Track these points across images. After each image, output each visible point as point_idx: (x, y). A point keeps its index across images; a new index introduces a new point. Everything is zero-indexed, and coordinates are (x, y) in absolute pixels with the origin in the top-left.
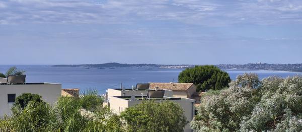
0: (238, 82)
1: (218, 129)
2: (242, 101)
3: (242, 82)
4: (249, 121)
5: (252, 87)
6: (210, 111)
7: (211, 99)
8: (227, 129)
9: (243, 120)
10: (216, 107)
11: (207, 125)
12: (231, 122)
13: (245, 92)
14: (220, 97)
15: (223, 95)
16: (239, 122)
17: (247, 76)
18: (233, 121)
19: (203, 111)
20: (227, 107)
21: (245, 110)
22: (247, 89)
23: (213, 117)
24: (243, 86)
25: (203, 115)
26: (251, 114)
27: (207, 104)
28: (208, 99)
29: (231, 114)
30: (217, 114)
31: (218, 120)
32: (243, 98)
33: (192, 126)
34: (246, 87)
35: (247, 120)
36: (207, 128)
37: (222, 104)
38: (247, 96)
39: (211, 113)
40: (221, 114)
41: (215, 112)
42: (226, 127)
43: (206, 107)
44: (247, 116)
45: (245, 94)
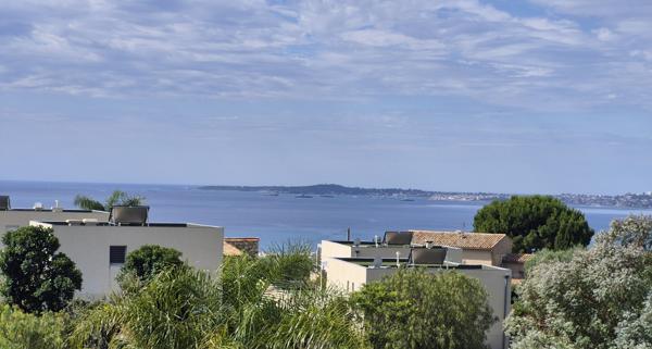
0: (613, 236)
1: (565, 337)
2: (622, 278)
3: (621, 233)
4: (636, 323)
5: (644, 246)
6: (550, 296)
7: (552, 269)
8: (586, 338)
9: (623, 319)
10: (563, 288)
11: (541, 328)
12: (596, 322)
13: (630, 258)
14: (573, 267)
15: (577, 262)
16: (615, 323)
17: (634, 221)
18: (599, 321)
19: (534, 297)
20: (587, 290)
21: (629, 296)
22: (633, 250)
23: (556, 310)
24: (625, 244)
25: (533, 305)
26: (643, 307)
27: (543, 281)
28: (544, 270)
29: (597, 305)
30: (564, 304)
31: (567, 318)
32: (624, 270)
33: (507, 328)
34: (631, 247)
35: (631, 320)
36: (540, 334)
37: (577, 281)
38: (633, 266)
39: (551, 301)
40: (574, 303)
41: (559, 300)
42: (585, 333)
43: (540, 287)
44: (632, 311)
45: (630, 262)
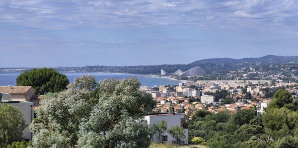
0: (76, 85)
1: (58, 132)
2: (81, 103)
3: (80, 84)
4: (87, 123)
5: (90, 89)
6: (49, 113)
7: (49, 101)
8: (67, 131)
9: (82, 121)
10: (55, 110)
11: (47, 128)
12: (70, 124)
13: (83, 94)
14: (59, 100)
15: (61, 97)
16: (78, 124)
17: (84, 78)
18: (72, 123)
19: (42, 114)
20: (65, 110)
21: (84, 111)
22: (85, 91)
23: (52, 120)
24: (81, 88)
25: (42, 118)
26: (90, 116)
27: (46, 106)
28: (47, 102)
29: (70, 116)
30: (56, 117)
31: (58, 123)
32: (81, 100)
33: (31, 129)
34: (83, 89)
35: (85, 121)
36: (46, 131)
37: (61, 106)
38: (85, 98)
39: (50, 115)
40: (60, 116)
41: (54, 115)
42: (66, 129)
43: (45, 109)
44: (85, 118)
45: (83, 96)
